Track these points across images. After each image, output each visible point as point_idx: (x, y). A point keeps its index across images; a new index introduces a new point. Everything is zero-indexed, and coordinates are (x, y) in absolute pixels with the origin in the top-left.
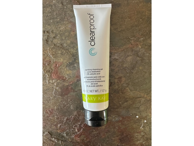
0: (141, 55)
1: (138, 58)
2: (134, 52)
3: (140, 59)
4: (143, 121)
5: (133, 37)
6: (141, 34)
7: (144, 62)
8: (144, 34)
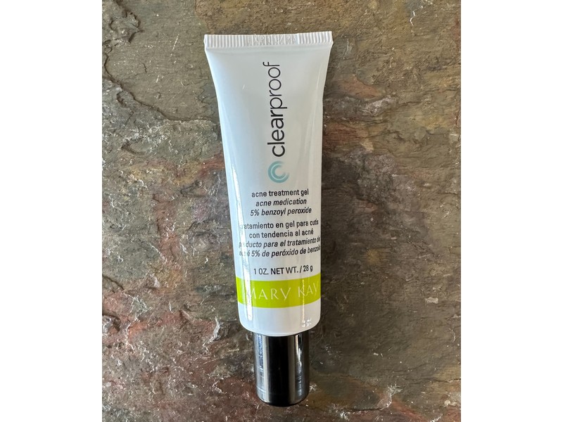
7: (391, 228)
8: (392, 78)
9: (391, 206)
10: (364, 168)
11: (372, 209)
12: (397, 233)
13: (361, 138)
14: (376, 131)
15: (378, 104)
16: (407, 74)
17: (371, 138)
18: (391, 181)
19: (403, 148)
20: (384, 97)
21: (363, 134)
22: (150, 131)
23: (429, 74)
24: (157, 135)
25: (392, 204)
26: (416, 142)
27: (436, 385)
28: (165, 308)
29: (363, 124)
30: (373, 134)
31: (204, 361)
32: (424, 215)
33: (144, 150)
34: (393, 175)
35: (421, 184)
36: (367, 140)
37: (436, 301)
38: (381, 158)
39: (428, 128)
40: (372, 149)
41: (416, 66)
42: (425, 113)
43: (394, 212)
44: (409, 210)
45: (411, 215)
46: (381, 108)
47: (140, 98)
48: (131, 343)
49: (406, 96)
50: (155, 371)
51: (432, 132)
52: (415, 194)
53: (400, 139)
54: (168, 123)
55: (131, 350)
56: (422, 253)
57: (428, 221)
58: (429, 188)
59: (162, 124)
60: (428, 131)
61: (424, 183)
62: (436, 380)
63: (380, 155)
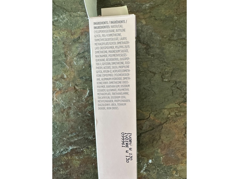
7: (152, 54)
9: (152, 45)
11: (145, 47)
12: (153, 56)
13: (141, 19)
19: (156, 23)
20: (150, 2)
21: (142, 17)
22: (61, 17)
24: (64, 19)
25: (152, 44)
26: (161, 20)
28: (69, 85)
29: (142, 13)
30: (146, 17)
31: (83, 104)
32: (163, 49)
33: (59, 25)
34: (153, 33)
36: (143, 20)
37: (167, 80)
38: (148, 26)
39: (166, 15)
40: (145, 23)
42: (165, 9)
43: (153, 47)
44: (158, 46)
45: (159, 48)
46: (149, 6)
47: (57, 4)
48: (56, 98)
49: (158, 2)
50: (66, 108)
51: (167, 16)
53: (156, 19)
54: (68, 14)
55: (56, 101)
56: (162, 63)
57: (165, 51)
58: (166, 38)
59: (66, 14)
60: (166, 16)
61: (164, 36)
62: (165, 109)
63: (148, 25)
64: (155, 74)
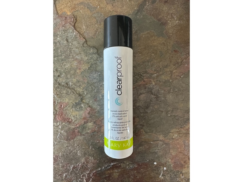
0: (155, 92)
1: (153, 96)
2: (147, 89)
3: (154, 97)
4: (162, 168)
5: (145, 74)
6: (154, 70)
7: (160, 100)
8: (158, 69)
9: (159, 96)
10: (153, 88)
11: (155, 97)
12: (160, 101)
13: (152, 82)
14: (155, 80)
15: (155, 75)
16: (161, 68)
17: (154, 82)
18: (159, 90)
19: (161, 83)
20: (156, 73)
21: (152, 81)
23: (165, 68)
26: (163, 82)
27: (171, 133)
29: (152, 79)
32: (166, 97)
35: (165, 91)
37: (170, 115)
41: (162, 67)
42: (165, 76)
45: (163, 97)
49: (161, 73)
52: (164, 93)
53: (160, 82)
56: (166, 105)
57: (167, 98)
60: (165, 80)
62: (171, 132)
63: (156, 85)
64: (162, 112)
